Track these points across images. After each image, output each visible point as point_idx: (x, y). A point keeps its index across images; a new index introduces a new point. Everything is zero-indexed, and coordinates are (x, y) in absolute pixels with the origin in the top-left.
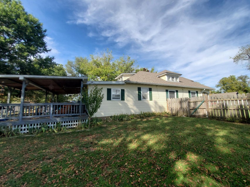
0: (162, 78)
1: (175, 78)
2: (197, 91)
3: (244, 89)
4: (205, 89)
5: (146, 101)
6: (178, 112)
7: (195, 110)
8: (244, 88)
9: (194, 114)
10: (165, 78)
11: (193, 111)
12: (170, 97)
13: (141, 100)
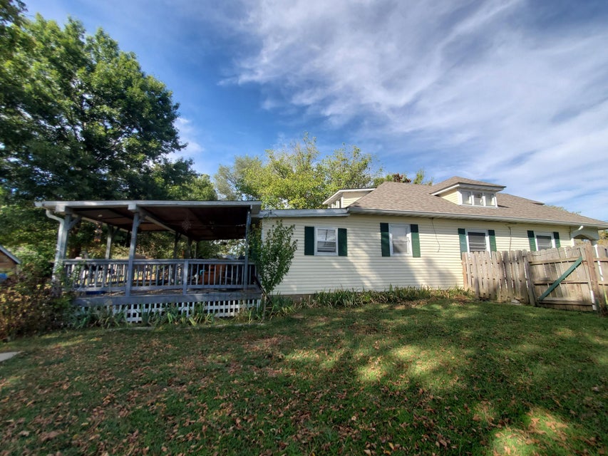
0: (445, 197)
1: (484, 198)
2: (558, 233)
4: (582, 227)
5: (403, 258)
6: (495, 290)
7: (554, 286)
9: (550, 298)
10: (456, 198)
11: (545, 289)
12: (470, 248)
13: (389, 256)
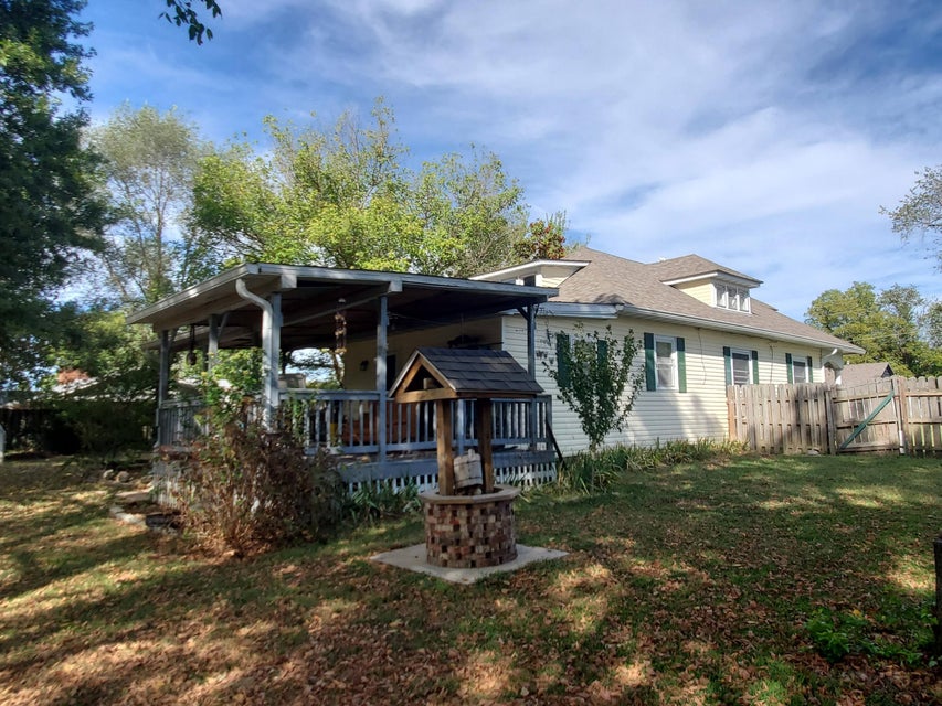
1: (738, 296)
3: (903, 350)
4: (835, 351)
5: (669, 394)
6: (781, 441)
7: (857, 428)
8: (904, 346)
9: (854, 444)
11: (848, 434)
12: (736, 379)
13: (654, 390)
